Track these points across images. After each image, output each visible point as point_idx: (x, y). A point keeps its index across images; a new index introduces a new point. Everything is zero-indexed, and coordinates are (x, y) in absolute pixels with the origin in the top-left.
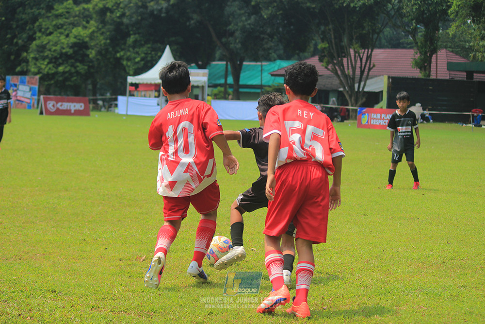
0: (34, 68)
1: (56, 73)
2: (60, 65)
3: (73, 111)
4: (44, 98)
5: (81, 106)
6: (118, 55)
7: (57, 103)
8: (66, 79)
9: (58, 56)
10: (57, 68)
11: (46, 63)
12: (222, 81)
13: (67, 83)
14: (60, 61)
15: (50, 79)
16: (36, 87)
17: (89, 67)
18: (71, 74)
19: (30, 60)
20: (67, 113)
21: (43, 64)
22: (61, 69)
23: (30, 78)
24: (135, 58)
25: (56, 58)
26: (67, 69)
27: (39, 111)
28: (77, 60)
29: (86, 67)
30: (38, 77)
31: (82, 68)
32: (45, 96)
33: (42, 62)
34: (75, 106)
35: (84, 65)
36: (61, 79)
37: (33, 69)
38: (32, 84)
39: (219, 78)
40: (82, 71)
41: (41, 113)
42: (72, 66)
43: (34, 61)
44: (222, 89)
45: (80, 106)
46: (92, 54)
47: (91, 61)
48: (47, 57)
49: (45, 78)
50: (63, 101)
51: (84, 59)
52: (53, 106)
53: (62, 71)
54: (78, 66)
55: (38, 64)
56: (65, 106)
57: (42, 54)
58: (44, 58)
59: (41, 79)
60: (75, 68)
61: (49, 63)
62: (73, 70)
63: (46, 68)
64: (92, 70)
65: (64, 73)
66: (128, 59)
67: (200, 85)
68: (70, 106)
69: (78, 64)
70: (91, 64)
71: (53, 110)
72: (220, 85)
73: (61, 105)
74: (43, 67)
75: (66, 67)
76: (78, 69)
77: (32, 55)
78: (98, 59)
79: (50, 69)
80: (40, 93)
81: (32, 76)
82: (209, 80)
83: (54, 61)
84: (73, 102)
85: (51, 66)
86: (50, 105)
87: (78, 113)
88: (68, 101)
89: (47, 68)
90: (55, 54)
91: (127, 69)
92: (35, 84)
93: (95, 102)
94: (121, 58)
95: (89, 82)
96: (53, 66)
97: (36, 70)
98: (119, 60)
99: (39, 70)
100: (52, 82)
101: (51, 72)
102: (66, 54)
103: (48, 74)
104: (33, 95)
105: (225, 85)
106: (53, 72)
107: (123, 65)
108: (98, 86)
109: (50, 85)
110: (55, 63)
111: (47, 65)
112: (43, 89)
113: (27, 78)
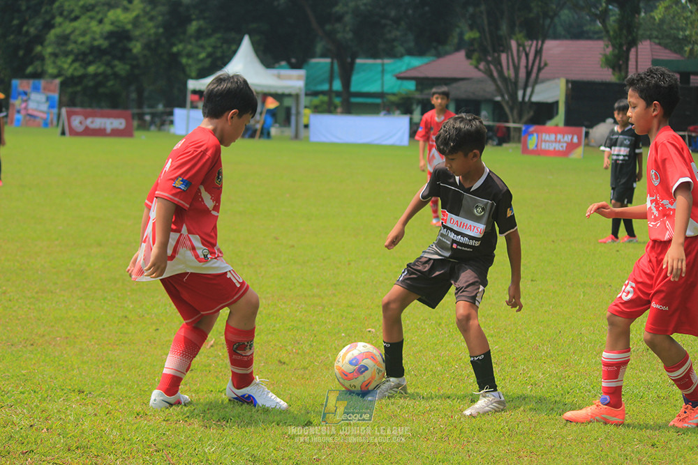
0: (52, 68)
1: (84, 76)
2: (90, 63)
3: (109, 131)
4: (67, 112)
5: (121, 124)
6: (175, 49)
7: (86, 118)
8: (99, 84)
9: (88, 51)
10: (85, 68)
11: (69, 61)
12: (325, 87)
13: (101, 90)
14: (91, 58)
15: (76, 85)
16: (56, 96)
17: (133, 67)
18: (106, 77)
19: (47, 56)
20: (100, 133)
21: (65, 62)
22: (91, 69)
23: (47, 83)
24: (198, 54)
25: (84, 54)
26: (101, 70)
27: (59, 130)
28: (115, 57)
29: (128, 67)
30: (58, 81)
31: (121, 68)
32: (69, 109)
33: (63, 59)
34: (112, 123)
35: (125, 64)
36: (91, 84)
37: (51, 70)
38: (50, 91)
39: (321, 82)
40: (123, 73)
41: (63, 133)
42: (108, 64)
43: (52, 58)
44: (325, 98)
45: (119, 123)
46: (137, 47)
47: (135, 58)
48: (71, 52)
49: (67, 83)
50: (94, 115)
51: (124, 55)
52: (81, 123)
53: (93, 72)
54: (115, 66)
55: (59, 63)
56: (98, 123)
57: (63, 48)
58: (67, 54)
59: (63, 84)
60: (112, 68)
61: (74, 61)
62: (109, 71)
63: (69, 68)
64: (137, 72)
65: (96, 75)
66: (189, 55)
67: (294, 92)
68: (105, 124)
69: (116, 62)
70: (135, 63)
71: (80, 129)
72: (323, 93)
73: (92, 122)
74: (66, 66)
75: (99, 67)
76: (117, 69)
77: (49, 50)
78: (145, 56)
79: (75, 69)
80: (61, 105)
81: (50, 80)
82: (307, 84)
83: (81, 57)
84: (108, 116)
85: (77, 65)
86: (76, 122)
87: (116, 133)
88: (103, 116)
89: (73, 67)
90: (83, 48)
91: (187, 69)
92: (54, 91)
93: (140, 117)
94: (178, 54)
95: (133, 88)
96: (81, 66)
97: (55, 71)
98: (175, 57)
99: (59, 71)
100: (79, 88)
101: (76, 74)
102: (99, 47)
103: (72, 78)
104: (51, 107)
105: (329, 93)
106: (80, 73)
107: (180, 63)
108: (146, 94)
109: (76, 93)
110: (83, 60)
111: (71, 64)
112: (65, 99)
113: (42, 83)
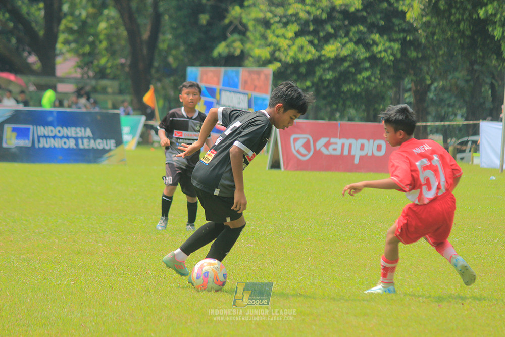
0: (259, 47)
1: (318, 61)
2: (327, 39)
8: (344, 77)
9: (324, 16)
10: (318, 48)
11: (290, 34)
14: (329, 29)
15: (302, 77)
16: (266, 97)
17: (405, 44)
18: (356, 64)
22: (331, 50)
23: (250, 73)
25: (318, 22)
26: (345, 52)
28: (373, 27)
29: (396, 46)
30: (270, 70)
33: (280, 31)
35: (391, 40)
36: (329, 76)
38: (255, 88)
40: (387, 56)
42: (360, 41)
43: (261, 29)
47: (411, 29)
48: (294, 17)
51: (391, 23)
53: (332, 55)
54: (375, 43)
55: (271, 38)
56: (338, 146)
57: (280, 11)
58: (286, 22)
59: (279, 76)
60: (368, 47)
61: (298, 35)
62: (362, 53)
63: (290, 46)
64: (413, 54)
65: (339, 60)
69: (376, 37)
70: (409, 38)
74: (283, 43)
75: (344, 45)
76: (376, 49)
77: (255, 14)
78: (427, 25)
79: (301, 48)
81: (256, 69)
83: (311, 28)
85: (302, 41)
86: (299, 143)
89: (295, 48)
90: (316, 11)
96: (311, 43)
97: (265, 53)
99: (272, 53)
101: (302, 57)
103: (296, 64)
106: (309, 57)
110: (315, 33)
111: (293, 40)
113: (241, 73)
